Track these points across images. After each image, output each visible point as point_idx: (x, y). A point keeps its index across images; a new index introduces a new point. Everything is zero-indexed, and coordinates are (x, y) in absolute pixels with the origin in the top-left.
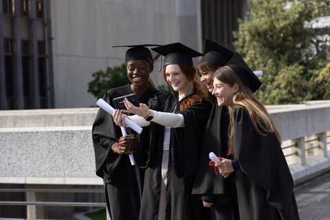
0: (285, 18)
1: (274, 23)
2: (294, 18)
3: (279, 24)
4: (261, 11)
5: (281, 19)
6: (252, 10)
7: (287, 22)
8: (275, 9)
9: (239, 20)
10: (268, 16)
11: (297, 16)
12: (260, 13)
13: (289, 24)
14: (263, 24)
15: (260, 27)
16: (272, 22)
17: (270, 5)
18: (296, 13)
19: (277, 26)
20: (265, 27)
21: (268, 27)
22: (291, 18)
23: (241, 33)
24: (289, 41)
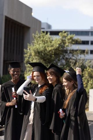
0: (52, 46)
1: (46, 48)
2: (56, 46)
3: (48, 49)
4: (40, 41)
5: (50, 46)
6: (35, 40)
7: (53, 48)
8: (47, 41)
9: (28, 44)
10: (43, 44)
11: (58, 45)
12: (39, 42)
13: (54, 49)
14: (41, 48)
15: (40, 49)
16: (45, 47)
17: (44, 39)
18: (57, 44)
19: (47, 49)
20: (42, 49)
21: (43, 50)
22: (55, 46)
23: (28, 51)
24: (53, 57)
